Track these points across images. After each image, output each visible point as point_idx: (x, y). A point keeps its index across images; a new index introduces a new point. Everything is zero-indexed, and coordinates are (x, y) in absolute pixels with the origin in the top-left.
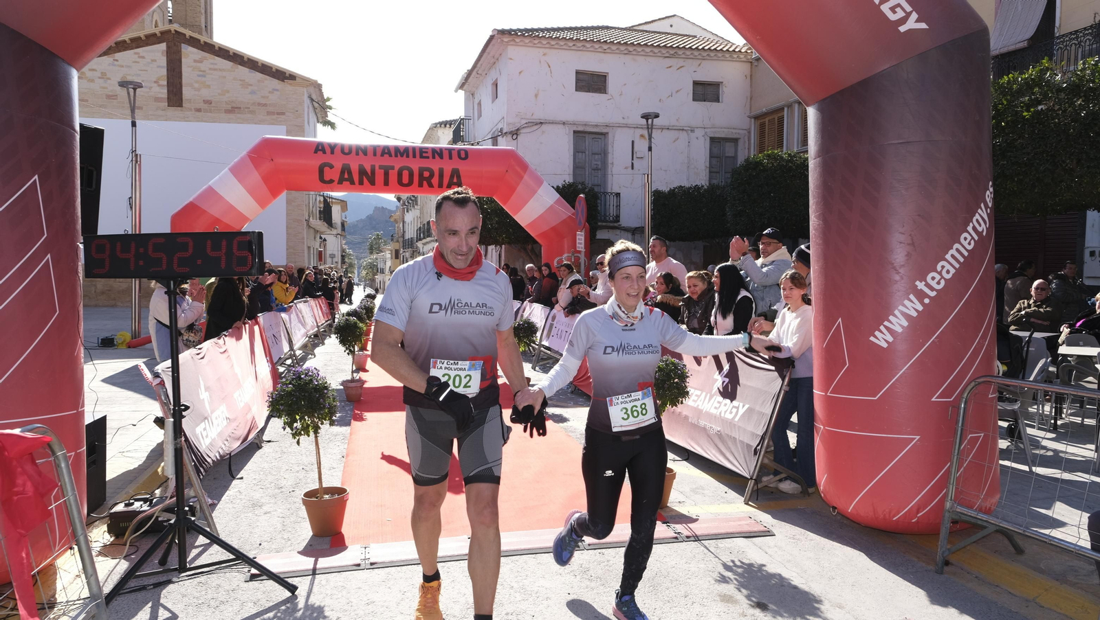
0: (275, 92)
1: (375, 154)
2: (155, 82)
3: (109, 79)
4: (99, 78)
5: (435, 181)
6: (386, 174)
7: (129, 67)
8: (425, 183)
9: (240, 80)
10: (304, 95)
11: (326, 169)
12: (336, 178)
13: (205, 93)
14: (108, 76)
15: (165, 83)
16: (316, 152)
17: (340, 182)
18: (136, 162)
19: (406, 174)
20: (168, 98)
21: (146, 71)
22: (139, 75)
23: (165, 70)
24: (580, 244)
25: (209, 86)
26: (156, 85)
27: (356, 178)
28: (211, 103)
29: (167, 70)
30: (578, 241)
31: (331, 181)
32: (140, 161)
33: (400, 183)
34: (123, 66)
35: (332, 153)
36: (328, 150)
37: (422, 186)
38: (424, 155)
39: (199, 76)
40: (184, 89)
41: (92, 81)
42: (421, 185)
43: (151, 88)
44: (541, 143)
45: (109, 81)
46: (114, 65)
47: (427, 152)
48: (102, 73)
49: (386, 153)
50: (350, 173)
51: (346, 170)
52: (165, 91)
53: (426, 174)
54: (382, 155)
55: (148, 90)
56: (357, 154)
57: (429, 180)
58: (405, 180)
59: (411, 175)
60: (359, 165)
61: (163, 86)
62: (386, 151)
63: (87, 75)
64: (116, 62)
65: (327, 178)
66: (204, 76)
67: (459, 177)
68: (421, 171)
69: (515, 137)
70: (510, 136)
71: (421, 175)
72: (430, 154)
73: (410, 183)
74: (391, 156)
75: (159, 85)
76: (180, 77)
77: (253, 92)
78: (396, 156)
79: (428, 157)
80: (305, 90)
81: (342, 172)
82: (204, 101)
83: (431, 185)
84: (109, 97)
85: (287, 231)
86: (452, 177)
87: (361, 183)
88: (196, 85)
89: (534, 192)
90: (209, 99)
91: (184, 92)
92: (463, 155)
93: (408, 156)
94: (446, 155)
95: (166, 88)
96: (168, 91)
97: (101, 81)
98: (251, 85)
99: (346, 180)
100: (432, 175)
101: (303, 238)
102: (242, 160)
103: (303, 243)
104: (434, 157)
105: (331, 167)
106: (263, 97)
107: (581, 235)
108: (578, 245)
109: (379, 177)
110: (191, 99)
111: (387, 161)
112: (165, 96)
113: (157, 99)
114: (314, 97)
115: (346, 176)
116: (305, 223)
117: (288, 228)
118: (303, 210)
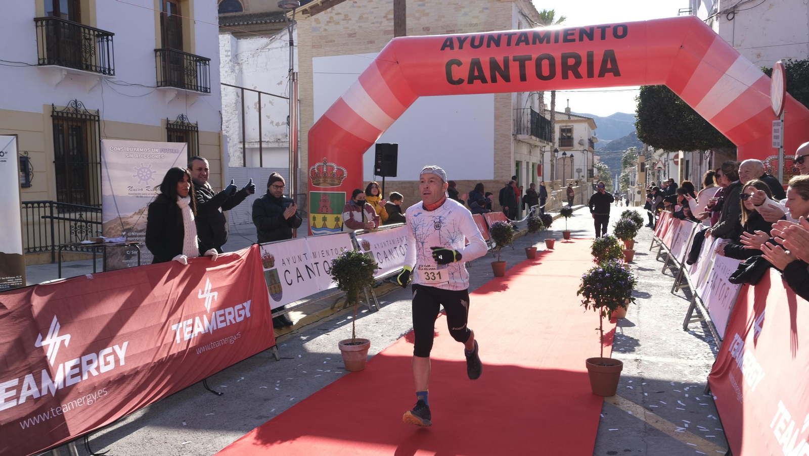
0: (485, 11)
1: (509, 44)
2: (385, 17)
3: (350, 19)
4: (343, 20)
5: (583, 70)
6: (522, 67)
7: (365, 6)
8: (570, 73)
9: (454, 4)
10: (511, 9)
11: (454, 67)
12: (465, 76)
13: (425, 21)
14: (349, 17)
15: (392, 16)
16: (443, 49)
17: (470, 81)
18: (294, 80)
19: (545, 64)
20: (395, 30)
21: (378, 8)
22: (372, 13)
23: (392, 4)
24: (777, 137)
25: (427, 14)
26: (385, 19)
27: (487, 74)
28: (429, 30)
29: (394, 4)
30: (774, 134)
31: (460, 81)
32: (297, 80)
33: (540, 76)
34: (359, 7)
35: (461, 47)
36: (456, 44)
37: (567, 78)
38: (569, 37)
39: (419, 5)
40: (407, 19)
41: (337, 23)
42: (565, 76)
43: (381, 23)
44: (768, 20)
45: (350, 22)
46: (354, 7)
47: (573, 34)
48: (345, 15)
49: (523, 41)
50: (480, 69)
51: (476, 64)
52: (393, 24)
53: (571, 61)
54: (517, 44)
55: (379, 25)
56: (489, 46)
57: (575, 69)
58: (546, 72)
59: (552, 65)
60: (490, 58)
61: (391, 19)
62: (523, 38)
63: (334, 19)
64: (355, 4)
65: (455, 78)
66: (424, 5)
67: (614, 61)
68: (565, 58)
69: (731, 16)
70: (725, 16)
71: (564, 64)
72: (577, 37)
73: (552, 75)
74: (527, 43)
75: (388, 20)
76: (404, 10)
77: (466, 14)
78: (534, 43)
79: (573, 40)
80: (513, 5)
81: (472, 71)
82: (423, 28)
83: (578, 76)
84: (350, 35)
85: (495, 146)
86: (604, 62)
87: (494, 80)
88: (417, 15)
89: (723, 71)
90: (428, 25)
91: (407, 22)
92: (620, 33)
93: (548, 42)
94: (597, 35)
95: (393, 21)
96: (394, 24)
97: (345, 22)
98: (464, 7)
99: (477, 78)
100: (578, 63)
101: (510, 153)
102: (371, 66)
103: (510, 158)
104: (581, 39)
105: (459, 64)
106: (474, 17)
107: (778, 124)
108: (774, 140)
109: (514, 71)
110: (412, 29)
111: (522, 51)
112: (392, 28)
113: (386, 32)
114: (526, 12)
115: (476, 73)
116: (512, 138)
117: (495, 143)
118: (510, 125)
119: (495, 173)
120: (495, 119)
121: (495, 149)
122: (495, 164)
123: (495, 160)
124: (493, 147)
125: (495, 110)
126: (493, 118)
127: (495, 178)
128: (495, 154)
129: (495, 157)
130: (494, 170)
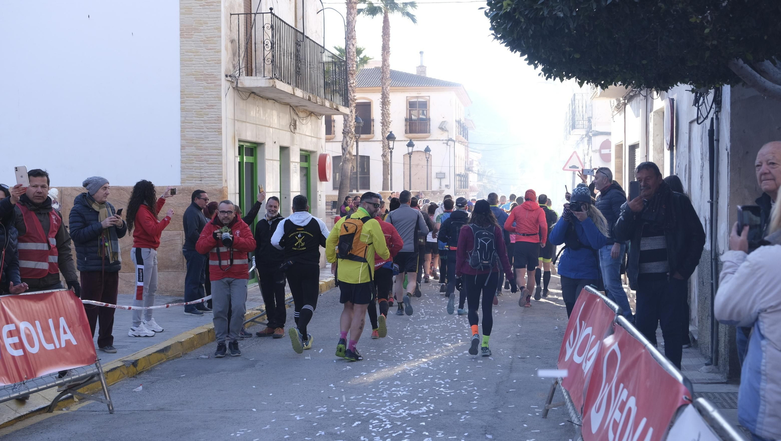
101: (219, 119)
103: (219, 131)
116: (225, 84)
117: (184, 95)
118: (220, 51)
119: (183, 169)
120: (182, 35)
121: (183, 110)
122: (183, 147)
123: (183, 137)
124: (178, 106)
125: (181, 14)
126: (178, 33)
127: (183, 181)
128: (182, 122)
129: (183, 129)
130: (182, 162)
